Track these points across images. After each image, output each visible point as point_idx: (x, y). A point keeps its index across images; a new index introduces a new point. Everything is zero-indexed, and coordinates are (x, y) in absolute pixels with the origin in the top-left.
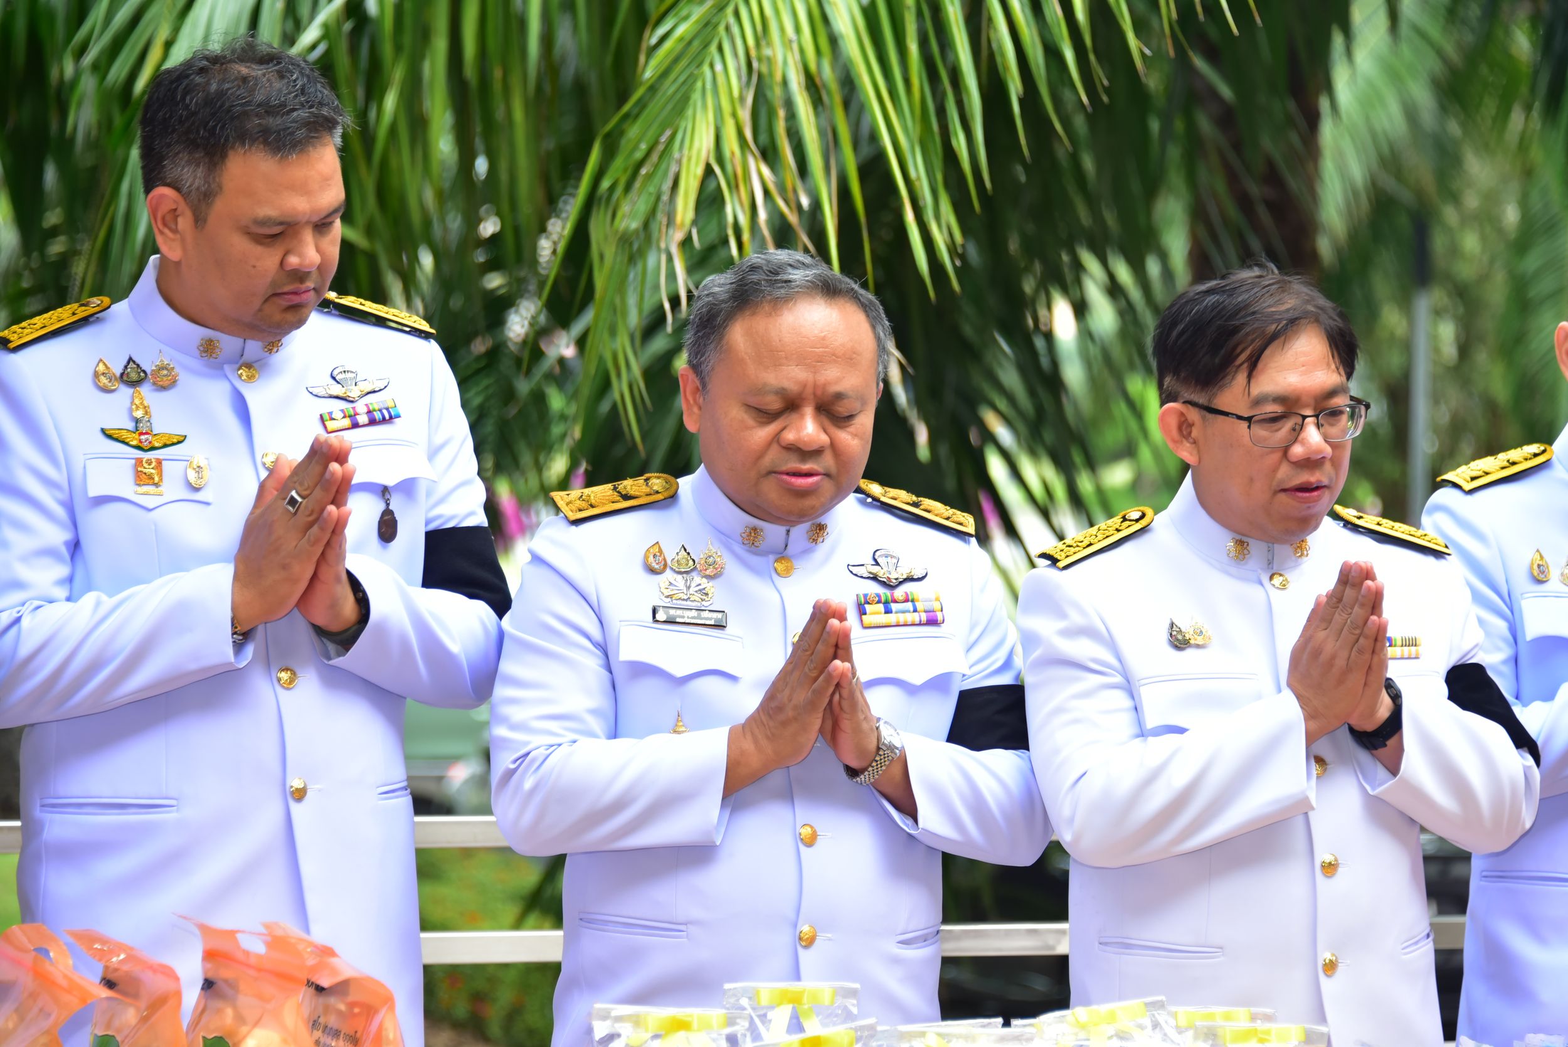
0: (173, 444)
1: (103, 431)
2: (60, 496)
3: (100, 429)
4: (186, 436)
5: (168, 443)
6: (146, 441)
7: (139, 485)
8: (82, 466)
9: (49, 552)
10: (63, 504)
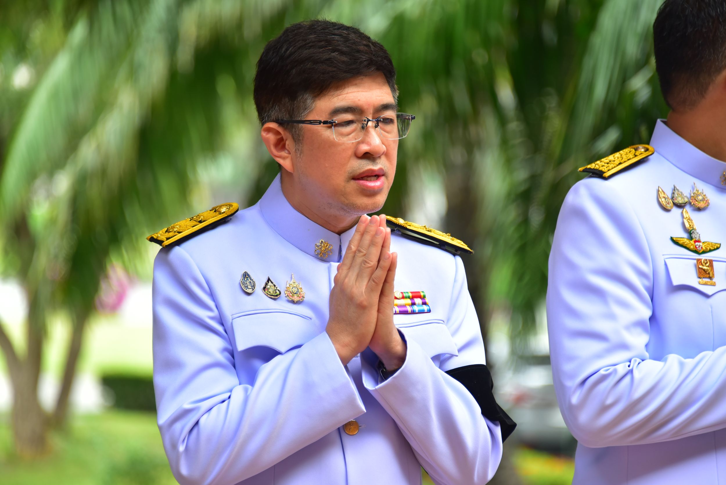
0: (714, 250)
1: (672, 239)
2: (647, 283)
3: (670, 237)
4: (720, 244)
5: (712, 248)
6: (699, 247)
7: (700, 278)
8: (663, 263)
9: (639, 324)
10: (647, 289)
